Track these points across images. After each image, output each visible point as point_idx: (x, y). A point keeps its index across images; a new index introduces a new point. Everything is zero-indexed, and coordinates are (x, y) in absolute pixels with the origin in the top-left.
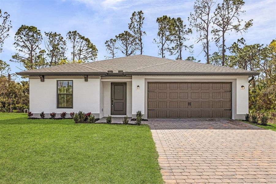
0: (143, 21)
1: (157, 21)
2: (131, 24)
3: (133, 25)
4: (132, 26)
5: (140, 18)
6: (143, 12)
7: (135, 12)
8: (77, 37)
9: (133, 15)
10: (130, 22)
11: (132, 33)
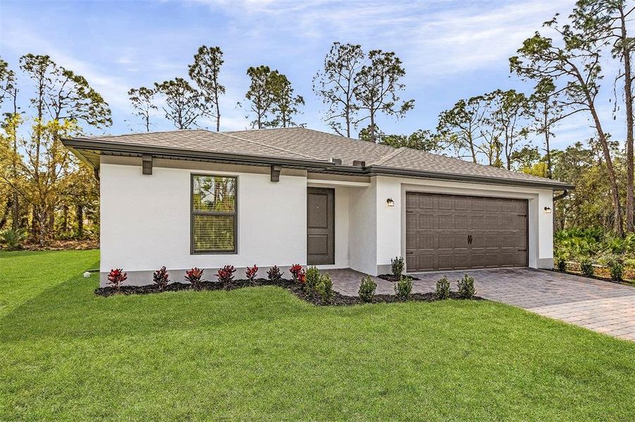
0: (219, 66)
1: (249, 71)
2: (195, 67)
3: (197, 69)
4: (196, 72)
5: (214, 60)
6: (221, 50)
7: (204, 47)
8: (50, 69)
9: (201, 51)
10: (193, 63)
11: (193, 84)
